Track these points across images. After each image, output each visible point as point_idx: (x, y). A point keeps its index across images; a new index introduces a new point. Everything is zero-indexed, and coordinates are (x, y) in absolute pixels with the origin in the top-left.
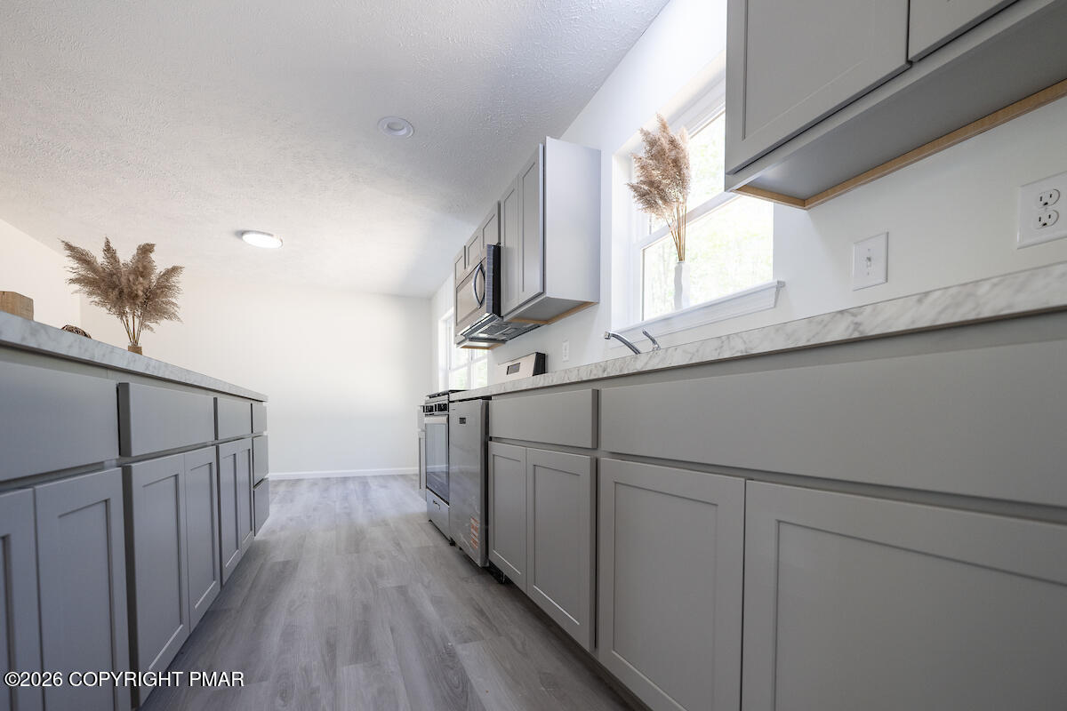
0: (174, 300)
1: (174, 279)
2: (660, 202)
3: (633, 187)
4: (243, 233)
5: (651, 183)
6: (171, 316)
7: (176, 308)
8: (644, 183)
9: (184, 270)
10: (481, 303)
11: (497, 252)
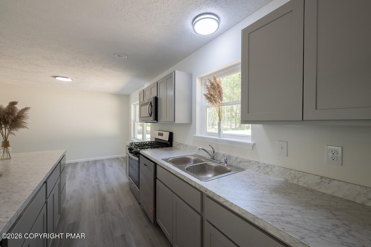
0: (25, 121)
1: (26, 112)
2: (214, 102)
3: (205, 95)
4: (56, 77)
5: (211, 95)
6: (23, 127)
7: (26, 124)
8: (208, 94)
9: (30, 108)
10: (151, 116)
11: (156, 99)
